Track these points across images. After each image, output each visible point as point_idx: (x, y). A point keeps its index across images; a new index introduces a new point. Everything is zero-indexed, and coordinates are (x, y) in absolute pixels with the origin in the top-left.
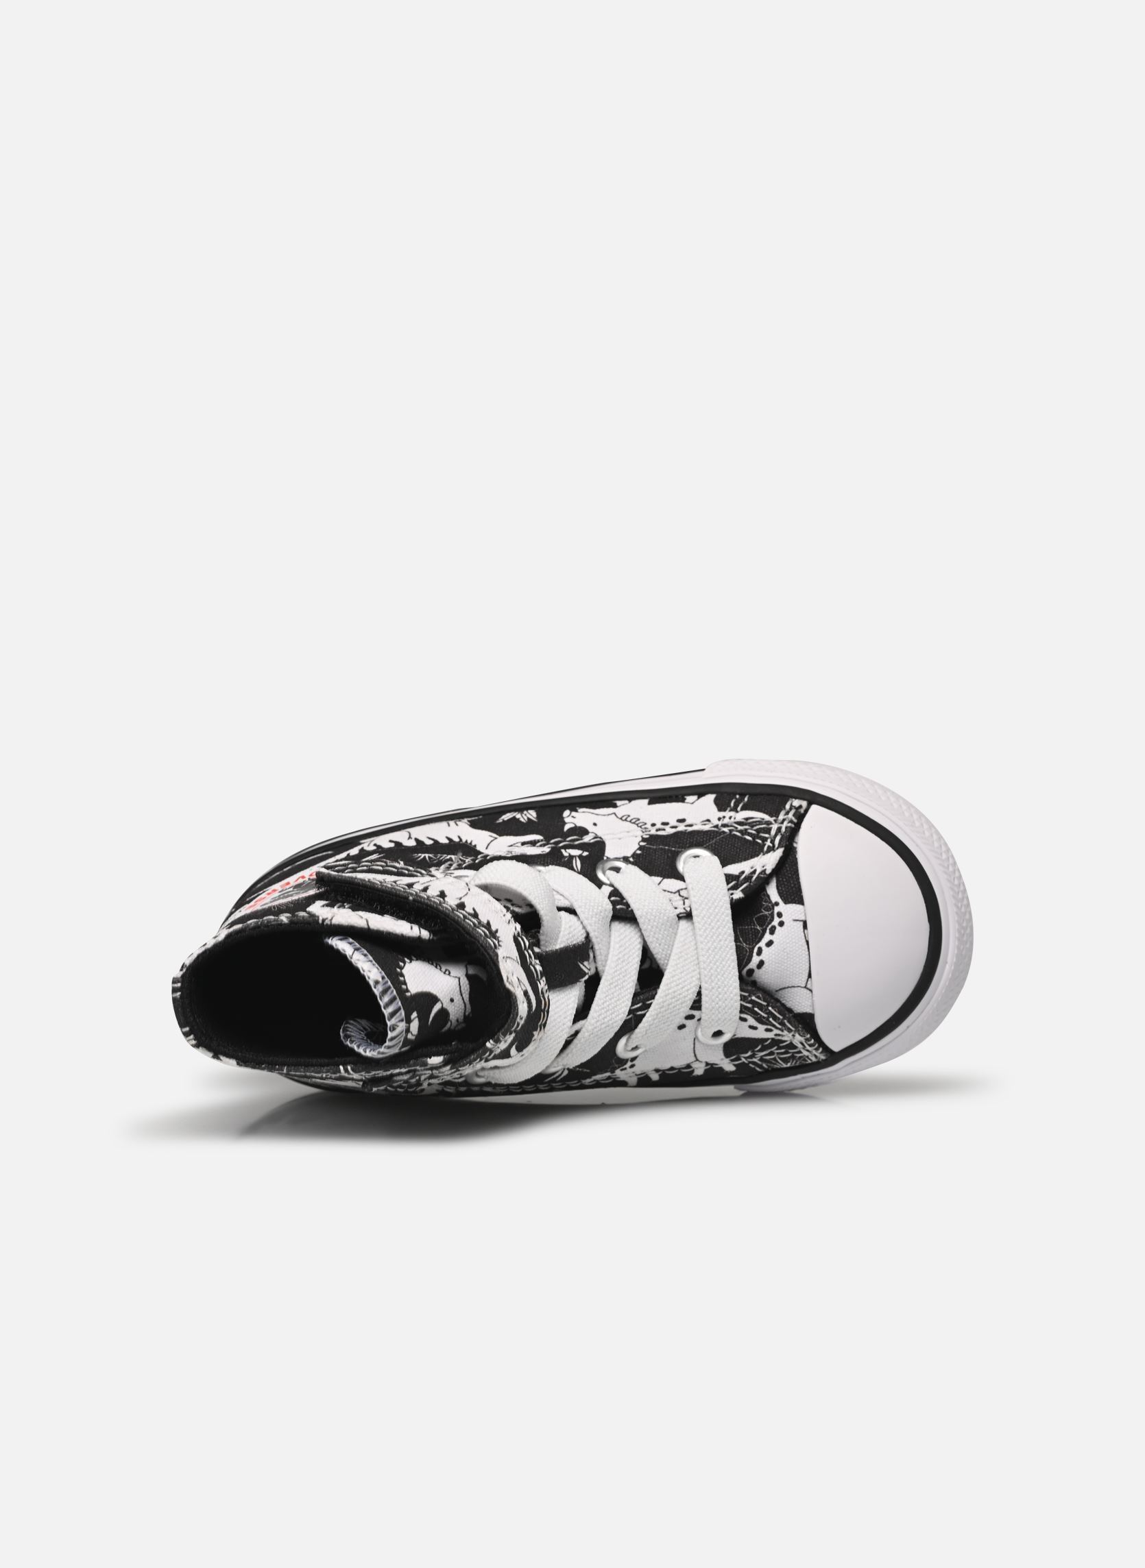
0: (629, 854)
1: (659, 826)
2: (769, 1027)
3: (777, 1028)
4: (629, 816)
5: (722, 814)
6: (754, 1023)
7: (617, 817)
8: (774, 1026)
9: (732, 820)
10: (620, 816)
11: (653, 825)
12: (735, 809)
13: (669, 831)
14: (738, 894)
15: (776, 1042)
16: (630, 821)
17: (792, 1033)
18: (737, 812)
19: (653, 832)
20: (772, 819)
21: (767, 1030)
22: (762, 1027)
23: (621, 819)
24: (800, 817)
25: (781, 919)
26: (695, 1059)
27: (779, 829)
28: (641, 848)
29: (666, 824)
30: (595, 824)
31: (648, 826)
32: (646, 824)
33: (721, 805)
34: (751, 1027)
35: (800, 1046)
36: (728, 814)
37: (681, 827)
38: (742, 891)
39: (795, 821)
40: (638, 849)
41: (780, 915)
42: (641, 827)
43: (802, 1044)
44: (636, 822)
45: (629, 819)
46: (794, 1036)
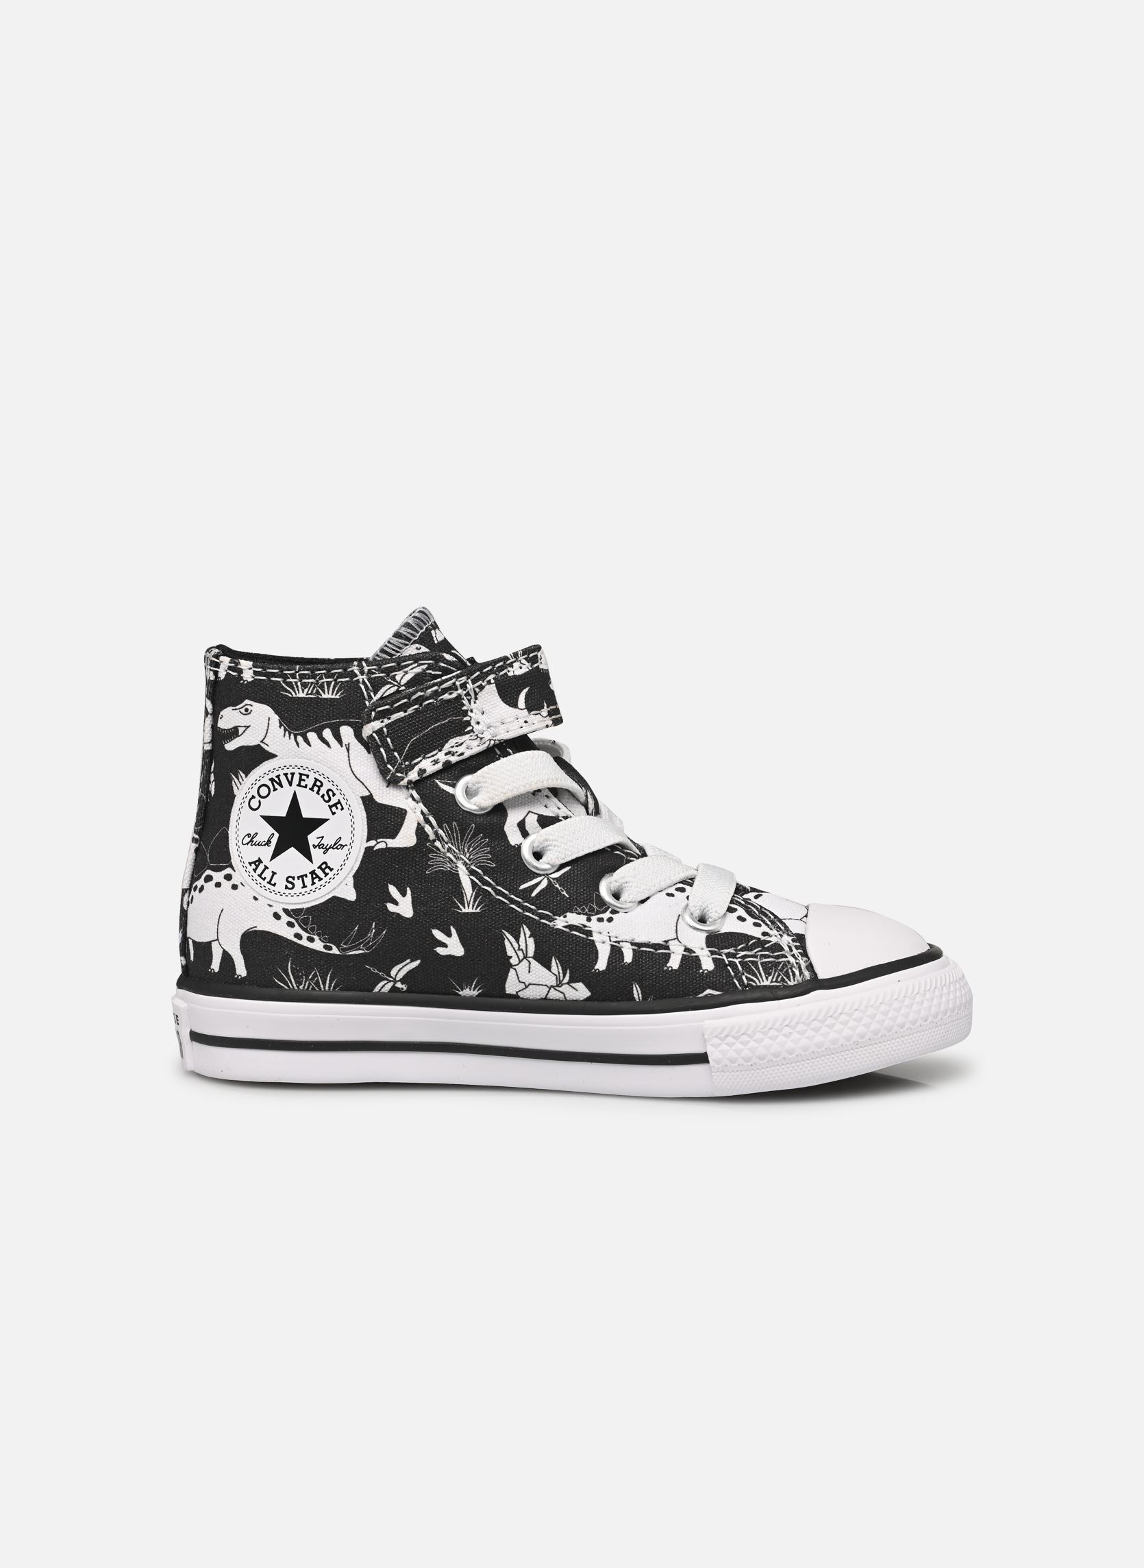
2: (760, 922)
3: (767, 924)
6: (745, 915)
8: (763, 921)
15: (760, 943)
17: (781, 933)
21: (756, 925)
22: (750, 920)
26: (676, 937)
34: (741, 919)
35: (786, 948)
43: (790, 948)
46: (781, 936)
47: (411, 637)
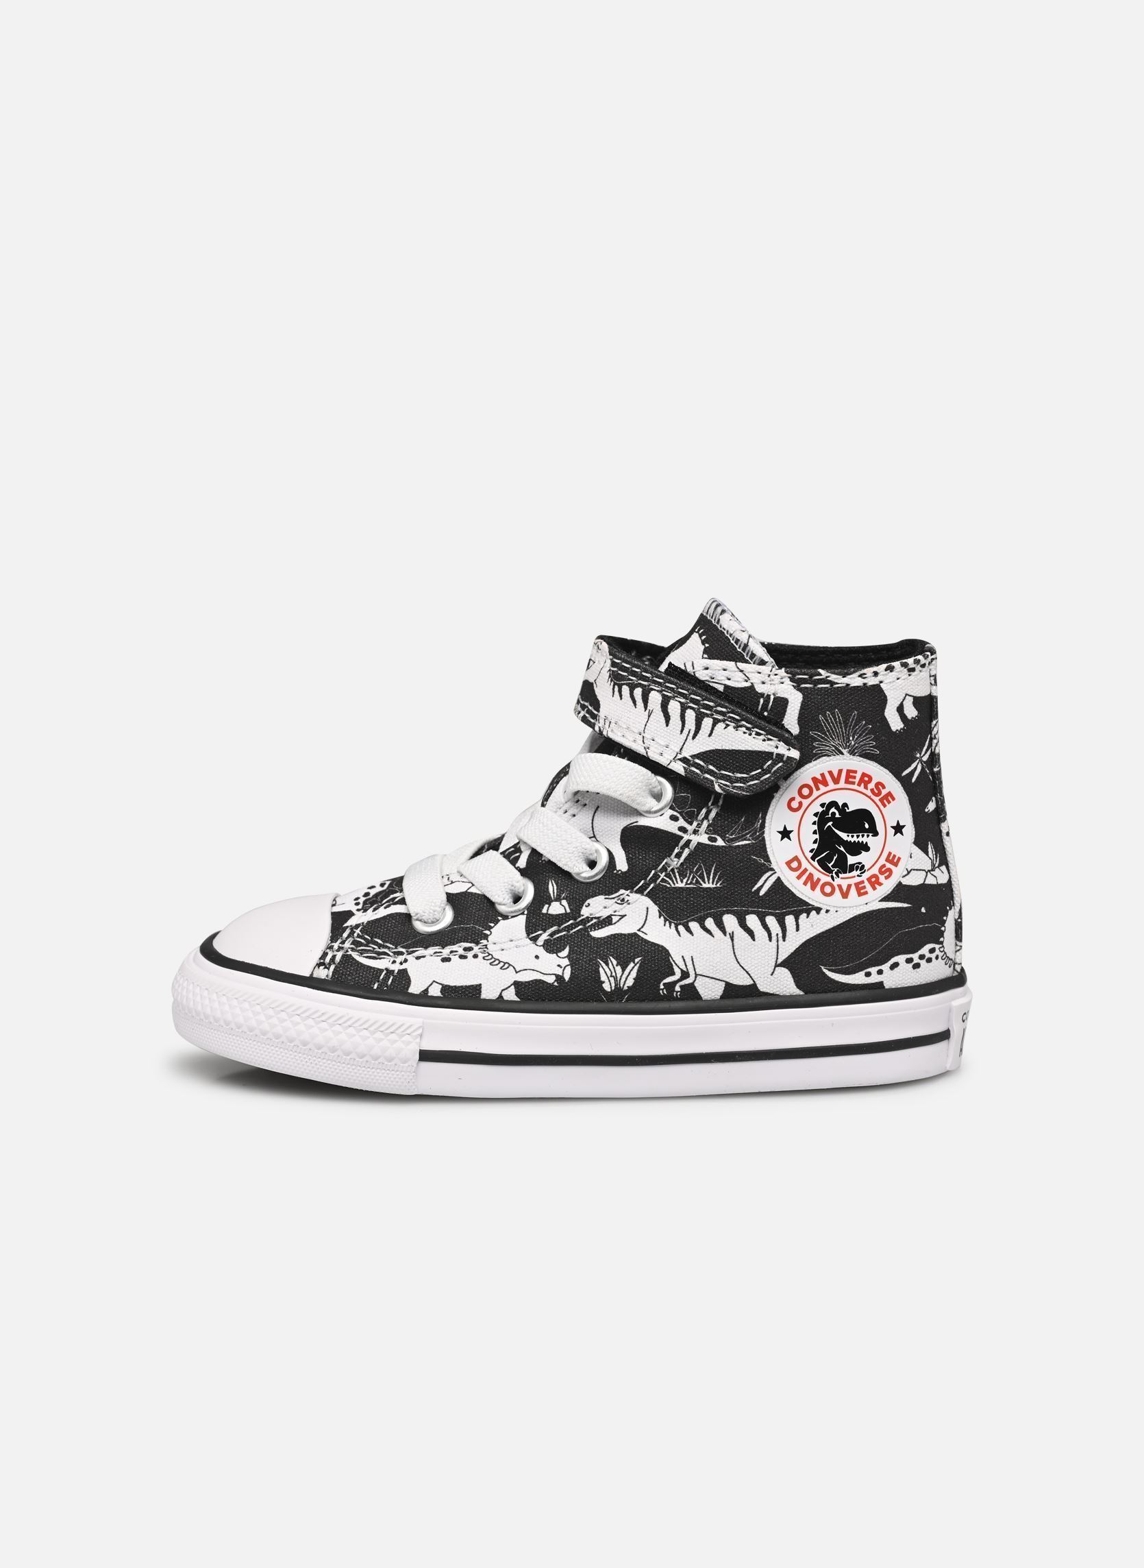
0: (502, 923)
1: (470, 954)
4: (501, 968)
5: (404, 966)
7: (514, 967)
9: (392, 960)
10: (511, 968)
11: (475, 956)
12: (389, 972)
13: (459, 948)
16: (500, 962)
18: (386, 969)
19: (476, 949)
20: (350, 952)
23: (510, 965)
24: (321, 960)
27: (343, 942)
28: (490, 928)
29: (462, 957)
30: (537, 957)
31: (481, 955)
32: (484, 958)
33: (403, 977)
36: (396, 968)
37: (446, 952)
40: (492, 928)
41: (357, 904)
42: (489, 954)
44: (494, 961)
45: (502, 964)
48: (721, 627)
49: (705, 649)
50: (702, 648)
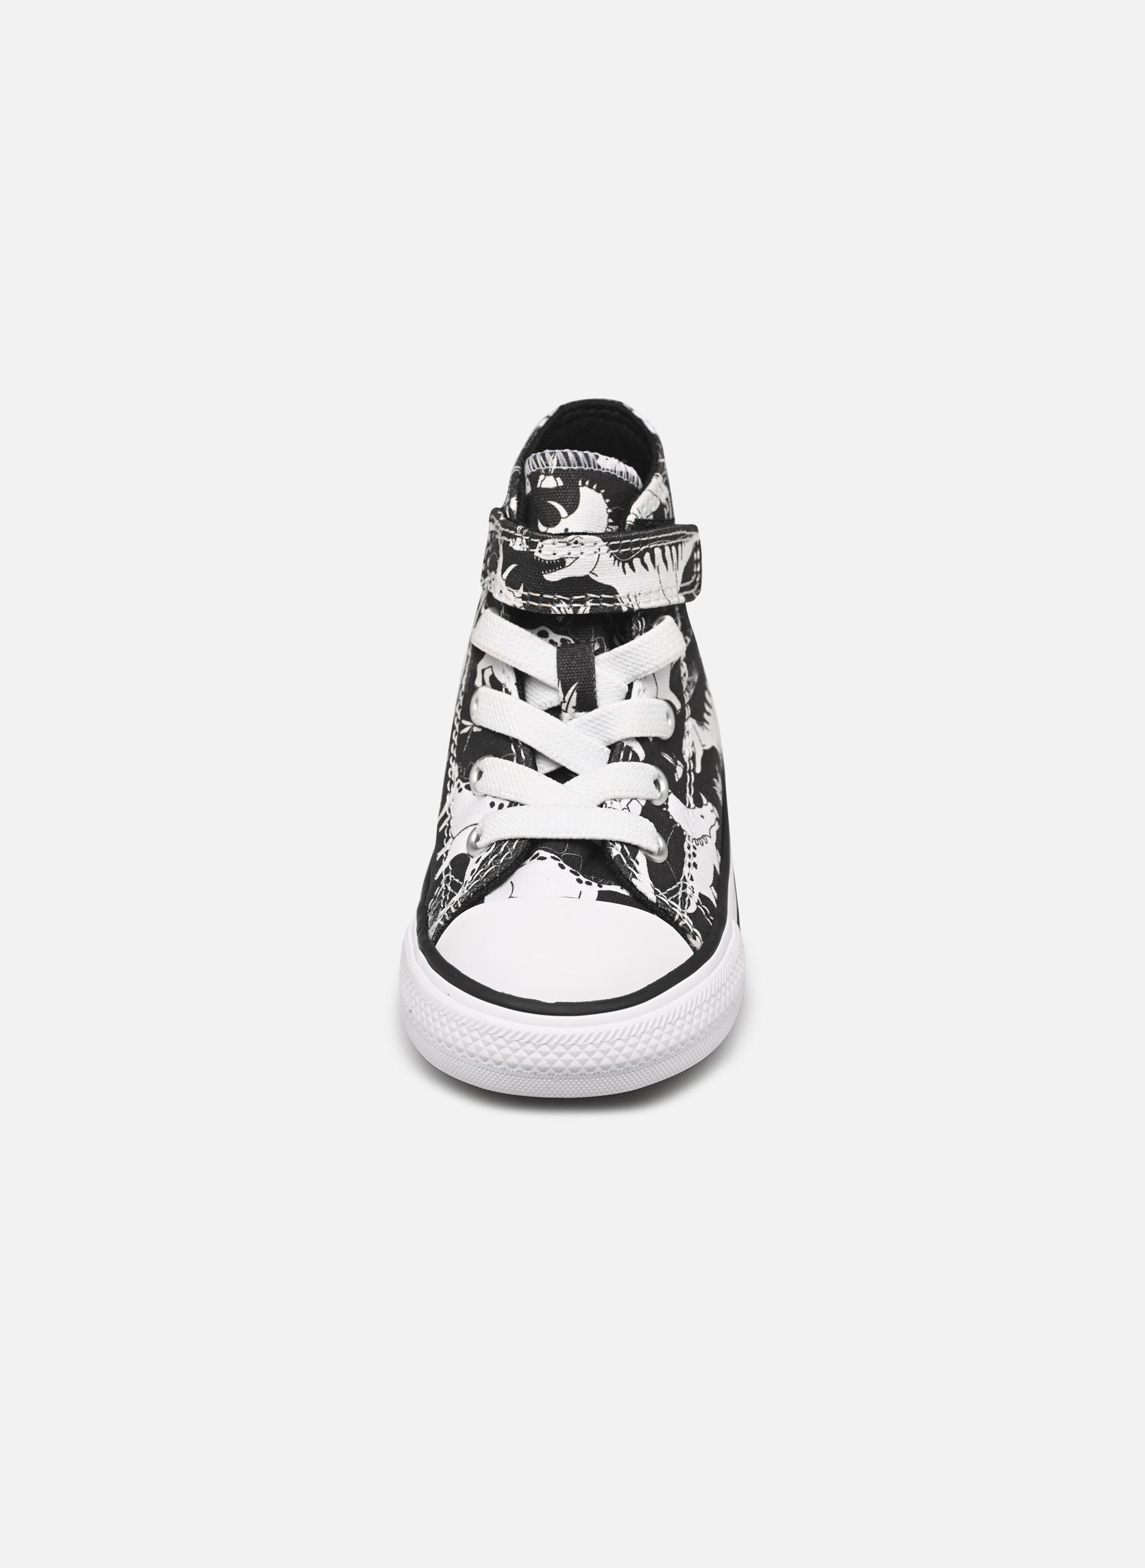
14: (616, 851)
24: (683, 932)
25: (584, 883)
38: (619, 856)
39: (681, 924)
47: (592, 466)
48: (603, 469)
49: (603, 496)
50: (600, 495)
